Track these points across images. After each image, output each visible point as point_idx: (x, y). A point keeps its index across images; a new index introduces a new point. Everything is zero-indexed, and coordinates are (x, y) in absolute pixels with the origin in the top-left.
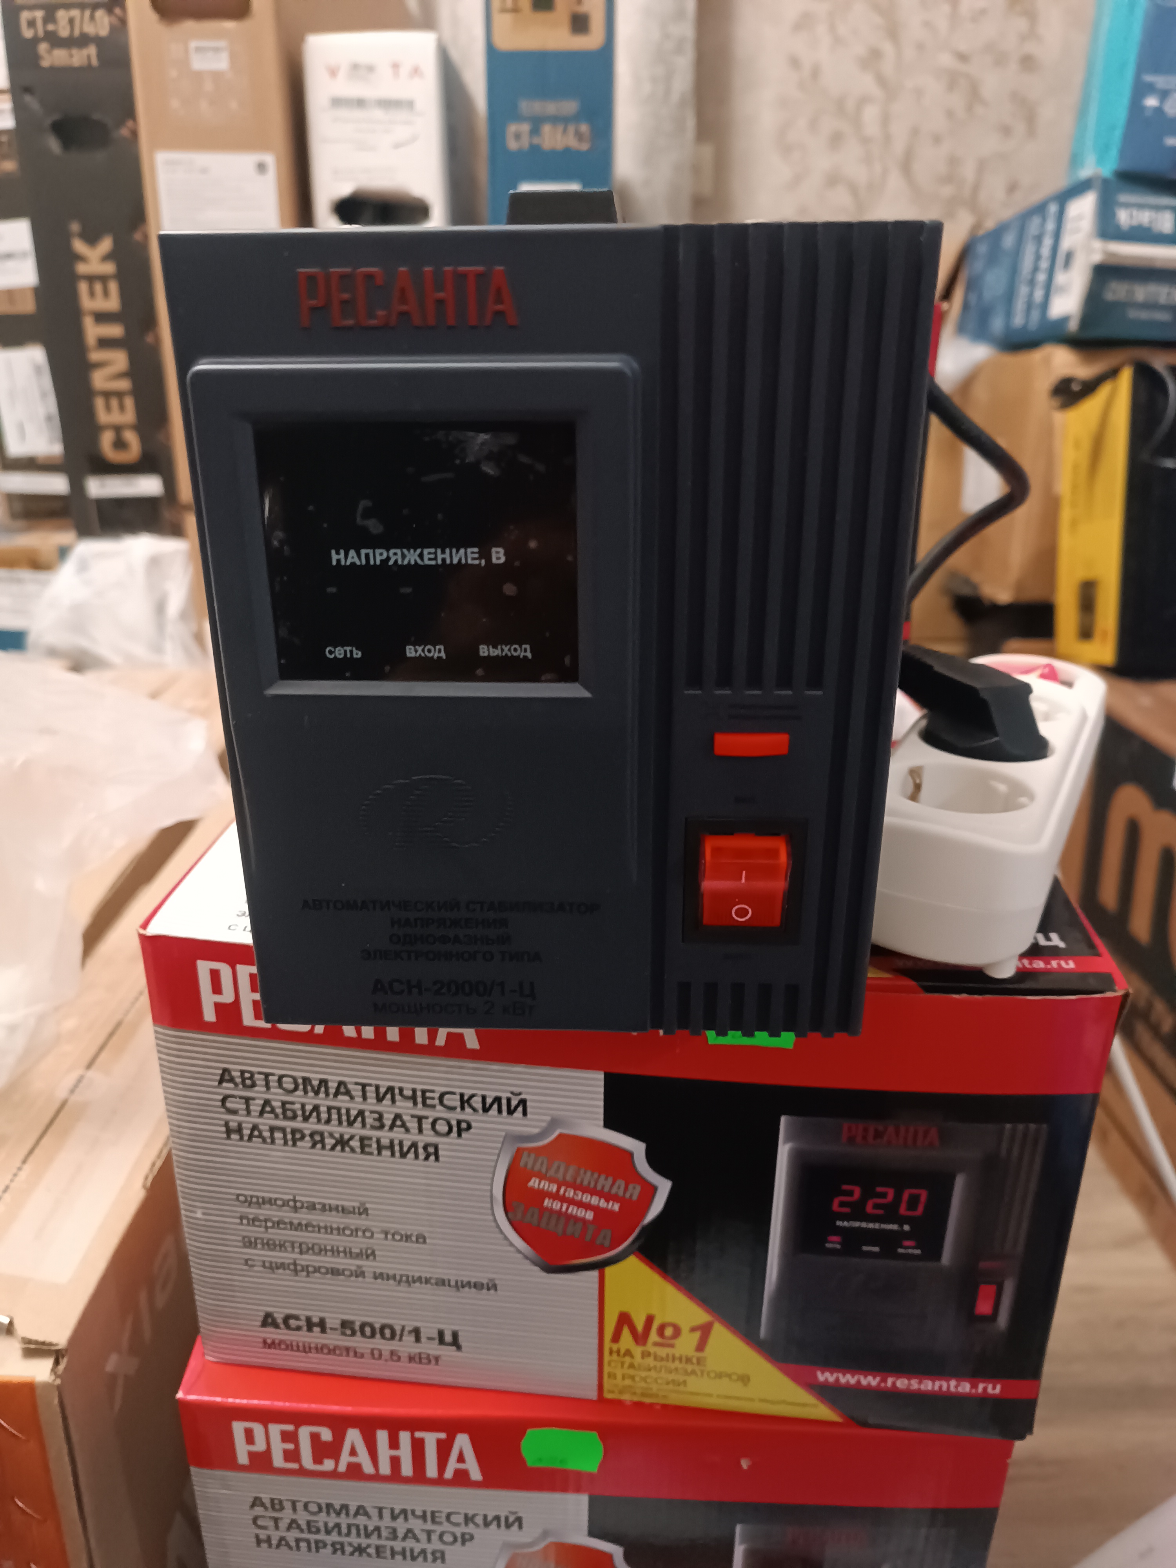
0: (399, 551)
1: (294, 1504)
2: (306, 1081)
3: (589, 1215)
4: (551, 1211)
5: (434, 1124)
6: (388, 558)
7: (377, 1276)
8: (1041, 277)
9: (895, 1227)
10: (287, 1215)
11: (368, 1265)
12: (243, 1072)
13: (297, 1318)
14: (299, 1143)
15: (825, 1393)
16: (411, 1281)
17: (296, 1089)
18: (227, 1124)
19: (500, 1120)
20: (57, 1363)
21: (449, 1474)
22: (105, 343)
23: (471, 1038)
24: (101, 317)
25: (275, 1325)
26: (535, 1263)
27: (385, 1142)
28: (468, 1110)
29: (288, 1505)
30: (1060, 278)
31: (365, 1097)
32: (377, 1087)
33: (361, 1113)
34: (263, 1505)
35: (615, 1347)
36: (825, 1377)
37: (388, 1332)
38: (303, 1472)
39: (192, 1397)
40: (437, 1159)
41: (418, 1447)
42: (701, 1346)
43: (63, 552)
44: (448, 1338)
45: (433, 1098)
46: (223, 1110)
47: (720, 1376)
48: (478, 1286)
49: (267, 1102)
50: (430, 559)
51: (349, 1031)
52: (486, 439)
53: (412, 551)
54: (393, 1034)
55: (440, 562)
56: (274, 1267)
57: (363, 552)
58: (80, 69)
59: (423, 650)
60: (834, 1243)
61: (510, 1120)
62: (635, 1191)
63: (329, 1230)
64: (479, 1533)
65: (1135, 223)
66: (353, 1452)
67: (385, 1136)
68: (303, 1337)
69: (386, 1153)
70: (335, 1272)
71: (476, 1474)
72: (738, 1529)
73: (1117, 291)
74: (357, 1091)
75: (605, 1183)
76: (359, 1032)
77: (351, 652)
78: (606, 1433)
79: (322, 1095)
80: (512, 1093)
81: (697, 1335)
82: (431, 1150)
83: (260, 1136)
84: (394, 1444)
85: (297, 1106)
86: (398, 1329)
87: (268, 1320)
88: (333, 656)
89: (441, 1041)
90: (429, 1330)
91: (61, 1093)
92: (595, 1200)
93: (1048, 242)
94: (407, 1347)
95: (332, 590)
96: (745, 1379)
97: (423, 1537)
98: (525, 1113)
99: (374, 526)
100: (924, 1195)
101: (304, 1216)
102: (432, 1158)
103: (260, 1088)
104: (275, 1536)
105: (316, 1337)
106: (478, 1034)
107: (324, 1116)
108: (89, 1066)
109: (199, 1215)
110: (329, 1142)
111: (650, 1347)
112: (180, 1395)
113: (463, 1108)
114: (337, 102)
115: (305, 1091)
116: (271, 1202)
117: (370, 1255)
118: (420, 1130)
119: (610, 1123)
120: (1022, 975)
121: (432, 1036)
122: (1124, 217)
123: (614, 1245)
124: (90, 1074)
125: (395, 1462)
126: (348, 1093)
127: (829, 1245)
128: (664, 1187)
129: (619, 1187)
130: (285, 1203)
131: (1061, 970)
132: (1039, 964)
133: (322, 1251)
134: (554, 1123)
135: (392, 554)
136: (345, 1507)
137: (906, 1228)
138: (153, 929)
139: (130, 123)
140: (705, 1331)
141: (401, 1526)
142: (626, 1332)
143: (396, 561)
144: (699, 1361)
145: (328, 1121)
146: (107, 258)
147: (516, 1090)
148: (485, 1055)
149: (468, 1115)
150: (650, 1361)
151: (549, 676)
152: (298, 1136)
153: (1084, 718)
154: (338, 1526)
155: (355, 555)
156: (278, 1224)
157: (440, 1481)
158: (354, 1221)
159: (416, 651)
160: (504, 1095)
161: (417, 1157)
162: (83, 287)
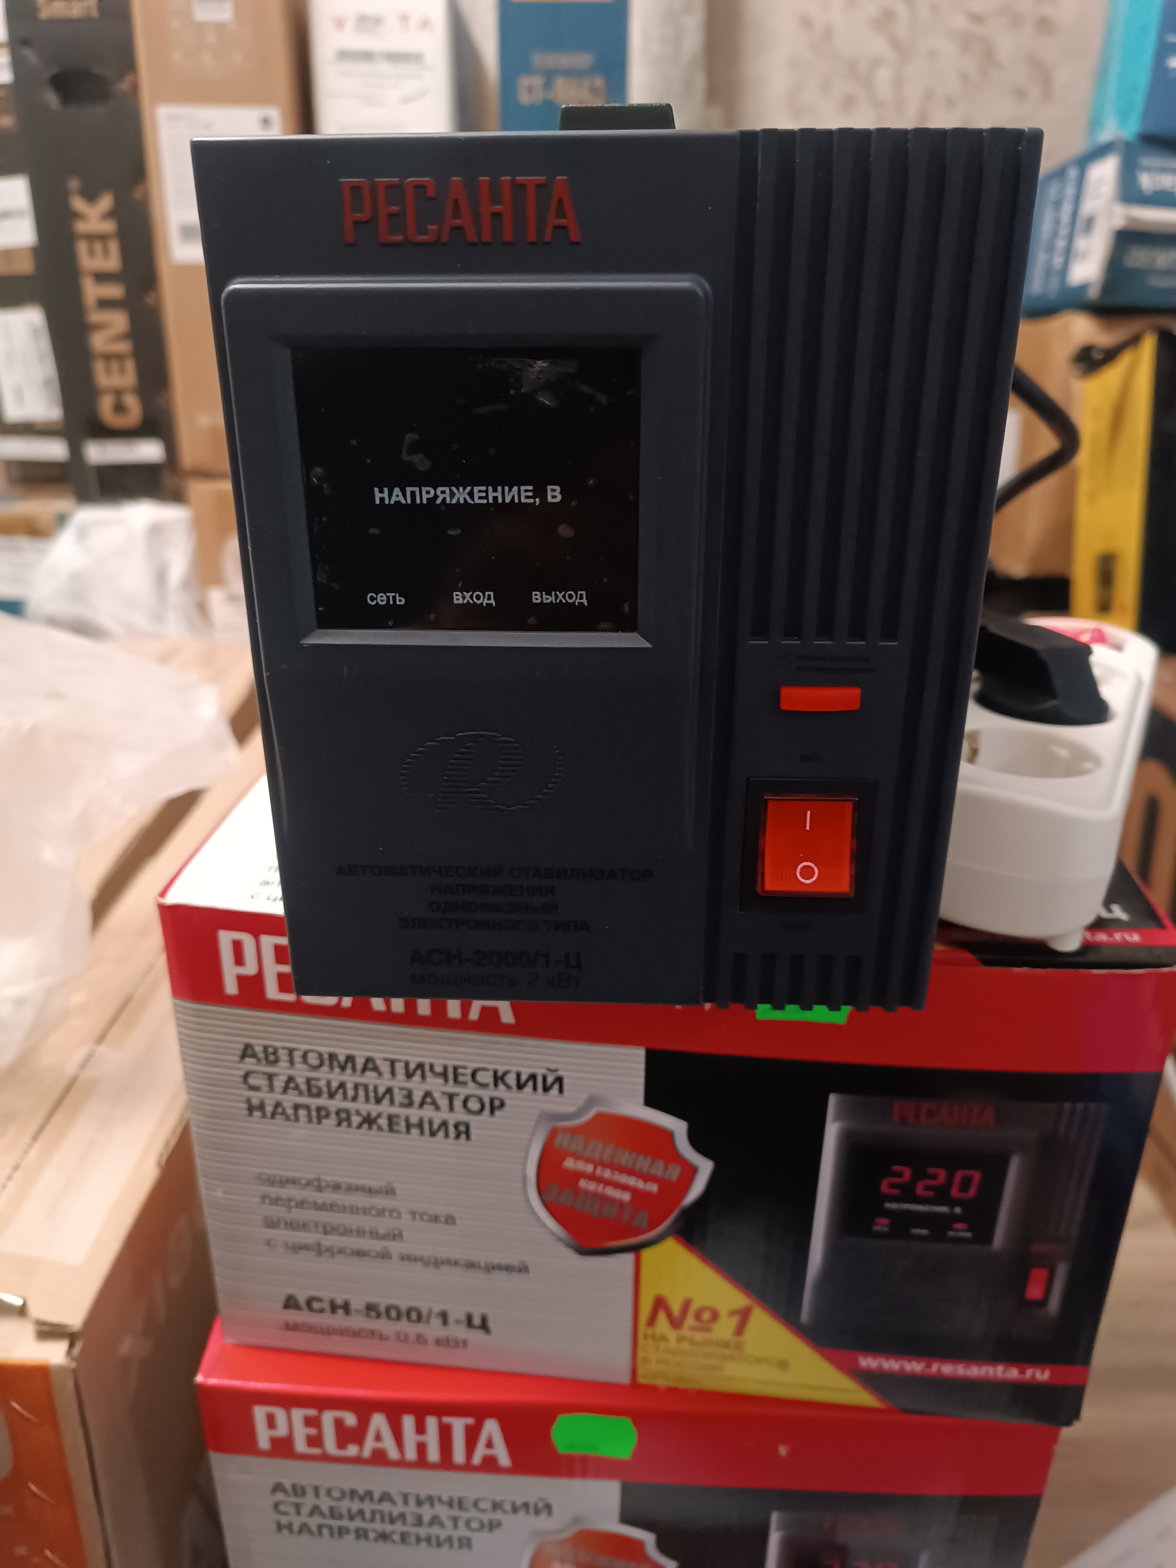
0: (447, 489)
1: (316, 1490)
2: (332, 1057)
3: (626, 1197)
4: (587, 1193)
5: (465, 1102)
6: (436, 497)
7: (404, 1258)
8: (1061, 244)
9: (944, 1209)
10: (310, 1194)
11: (395, 1247)
12: (266, 1048)
13: (319, 1300)
14: (324, 1121)
15: (869, 1379)
16: (438, 1263)
17: (321, 1064)
18: (249, 1101)
19: (534, 1097)
20: (72, 1345)
21: (477, 1459)
22: (105, 304)
23: (505, 1011)
24: (101, 277)
25: (297, 1307)
26: (569, 1246)
27: (414, 1120)
28: (501, 1087)
29: (310, 1492)
30: (1081, 243)
31: (393, 1073)
32: (407, 1064)
33: (389, 1091)
34: (284, 1491)
35: (650, 1331)
36: (868, 1362)
37: (414, 1316)
38: (326, 1458)
39: (213, 1381)
40: (468, 1137)
41: (445, 1434)
42: (740, 1330)
43: (61, 520)
44: (477, 1321)
45: (464, 1075)
46: (244, 1086)
47: (758, 1361)
48: (508, 1269)
49: (290, 1079)
50: (480, 498)
51: (378, 1004)
52: (543, 367)
53: (461, 489)
54: (424, 1006)
55: (491, 501)
56: (297, 1248)
57: (409, 490)
58: (79, 21)
59: (471, 597)
60: (882, 1225)
61: (546, 1098)
62: (674, 1173)
63: (354, 1210)
64: (508, 1520)
65: (1158, 188)
66: (378, 1438)
67: (414, 1114)
68: (326, 1320)
69: (415, 1131)
70: (360, 1254)
71: (504, 1460)
72: (775, 1517)
73: (1138, 257)
74: (385, 1067)
75: (643, 1163)
76: (388, 1004)
77: (394, 598)
78: (640, 1418)
79: (349, 1071)
80: (549, 1070)
81: (734, 1321)
82: (462, 1128)
83: (284, 1113)
84: (421, 1429)
85: (322, 1084)
86: (425, 1312)
87: (290, 1303)
88: (375, 601)
89: (474, 1015)
90: (457, 1313)
91: (71, 1067)
92: (632, 1181)
93: (1067, 208)
94: (434, 1329)
95: (374, 531)
96: (783, 1365)
97: (449, 1523)
98: (561, 1090)
99: (421, 462)
100: (977, 1176)
101: (328, 1197)
102: (463, 1137)
103: (284, 1063)
104: (297, 1523)
105: (339, 1320)
106: (514, 1008)
107: (351, 1093)
108: (100, 1039)
109: (219, 1194)
110: (356, 1120)
111: (685, 1331)
112: (199, 1378)
113: (496, 1085)
114: (345, 55)
115: (331, 1067)
116: (294, 1182)
117: (397, 1236)
118: (451, 1108)
119: (651, 1101)
120: (1087, 947)
121: (465, 1010)
122: (1146, 181)
123: (652, 1226)
124: (102, 1049)
125: (422, 1448)
126: (376, 1069)
127: (876, 1228)
128: (705, 1167)
129: (658, 1168)
130: (309, 1183)
131: (1125, 943)
132: (1102, 937)
133: (346, 1232)
134: (592, 1101)
135: (440, 493)
136: (369, 1494)
137: (958, 1210)
138: (173, 898)
139: (129, 79)
140: (744, 1315)
141: (427, 1513)
142: (662, 1318)
143: (444, 499)
144: (738, 1346)
145: (355, 1099)
146: (109, 215)
147: (553, 1066)
148: (519, 1029)
149: (501, 1092)
150: (685, 1346)
151: (605, 625)
152: (323, 1113)
153: (1139, 683)
154: (361, 1512)
155: (400, 494)
156: (301, 1204)
157: (467, 1467)
158: (380, 1202)
159: (464, 598)
160: (540, 1072)
161: (447, 1135)
162: (82, 248)
